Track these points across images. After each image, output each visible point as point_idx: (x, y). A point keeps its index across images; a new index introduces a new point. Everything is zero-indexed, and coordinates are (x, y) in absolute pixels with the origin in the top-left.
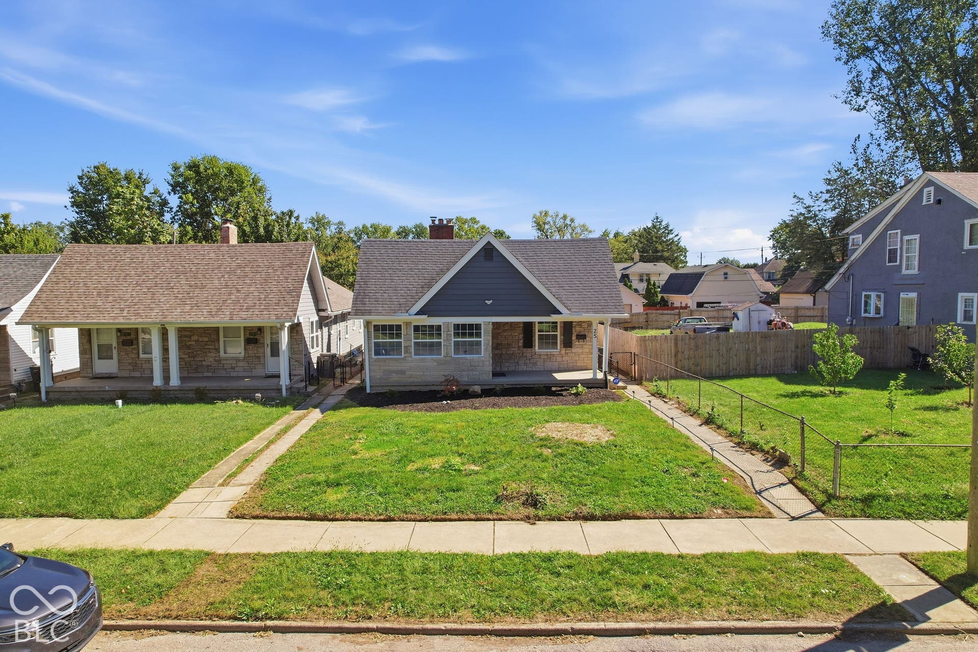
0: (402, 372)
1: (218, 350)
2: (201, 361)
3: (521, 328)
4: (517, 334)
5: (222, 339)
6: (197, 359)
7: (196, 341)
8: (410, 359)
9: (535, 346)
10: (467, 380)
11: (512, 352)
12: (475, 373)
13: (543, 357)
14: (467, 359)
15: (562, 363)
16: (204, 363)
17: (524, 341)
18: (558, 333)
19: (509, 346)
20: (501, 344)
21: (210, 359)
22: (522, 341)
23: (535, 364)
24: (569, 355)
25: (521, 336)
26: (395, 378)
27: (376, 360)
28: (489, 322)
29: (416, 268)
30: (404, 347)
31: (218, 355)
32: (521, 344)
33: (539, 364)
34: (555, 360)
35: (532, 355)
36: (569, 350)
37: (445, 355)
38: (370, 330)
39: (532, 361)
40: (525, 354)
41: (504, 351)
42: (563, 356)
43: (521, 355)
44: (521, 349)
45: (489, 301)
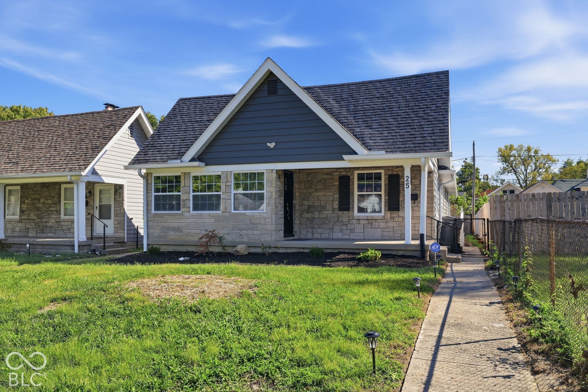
0: (178, 229)
1: (59, 212)
2: (46, 222)
3: (336, 187)
4: (331, 194)
5: (63, 202)
6: (43, 220)
7: (44, 203)
8: (187, 214)
9: (353, 208)
10: (246, 240)
11: (325, 216)
12: (255, 232)
13: (363, 222)
15: (387, 230)
16: (48, 224)
17: (340, 203)
18: (383, 193)
19: (323, 208)
20: (313, 206)
21: (52, 222)
22: (337, 203)
23: (352, 231)
24: (396, 219)
25: (337, 196)
26: (172, 236)
27: (155, 216)
28: (272, 170)
30: (183, 200)
31: (58, 216)
32: (336, 205)
33: (357, 230)
34: (377, 226)
35: (349, 220)
36: (395, 214)
37: (224, 210)
38: (150, 182)
39: (349, 227)
40: (341, 219)
41: (316, 215)
42: (388, 220)
43: (336, 219)
44: (337, 212)
45: (271, 143)
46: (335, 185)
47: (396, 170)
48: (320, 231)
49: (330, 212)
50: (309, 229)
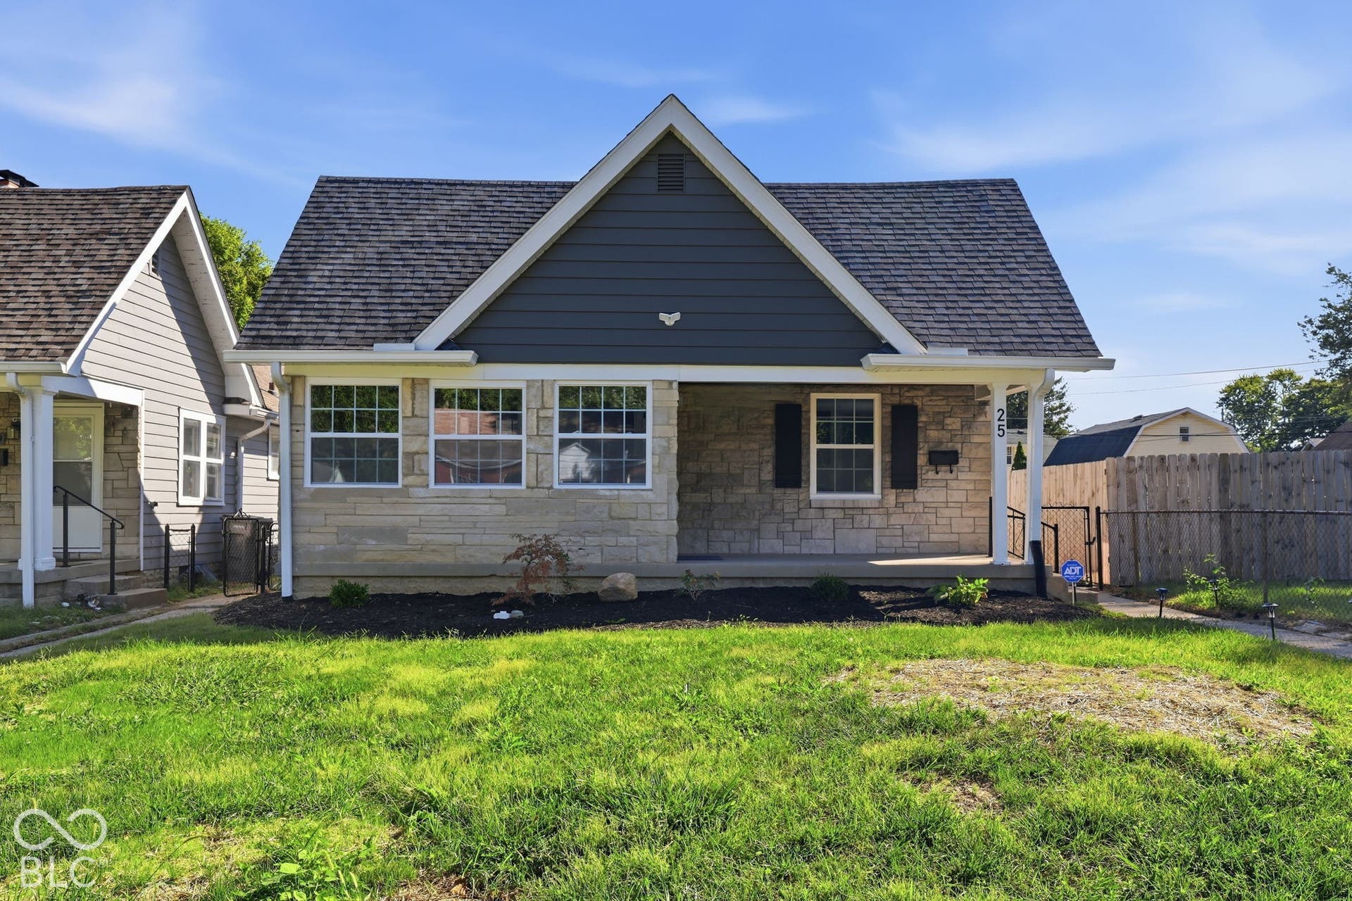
0: (397, 534)
3: (768, 431)
4: (754, 446)
8: (421, 492)
9: (807, 482)
10: (598, 560)
11: (740, 499)
12: (623, 540)
13: (831, 514)
14: (600, 497)
15: (887, 532)
17: (776, 467)
18: (876, 447)
19: (734, 480)
20: (710, 475)
22: (770, 467)
23: (807, 535)
24: (909, 508)
25: (769, 452)
26: (372, 553)
27: (316, 496)
28: (670, 383)
29: (462, 240)
30: (406, 454)
32: (768, 473)
33: (818, 534)
34: (865, 524)
35: (799, 509)
36: (906, 496)
37: (533, 483)
38: (299, 401)
39: (799, 525)
40: (779, 506)
41: (718, 496)
42: (891, 511)
43: (767, 507)
44: (768, 490)
45: (670, 313)
46: (763, 427)
47: (908, 394)
48: (726, 535)
49: (754, 490)
50: (699, 532)
